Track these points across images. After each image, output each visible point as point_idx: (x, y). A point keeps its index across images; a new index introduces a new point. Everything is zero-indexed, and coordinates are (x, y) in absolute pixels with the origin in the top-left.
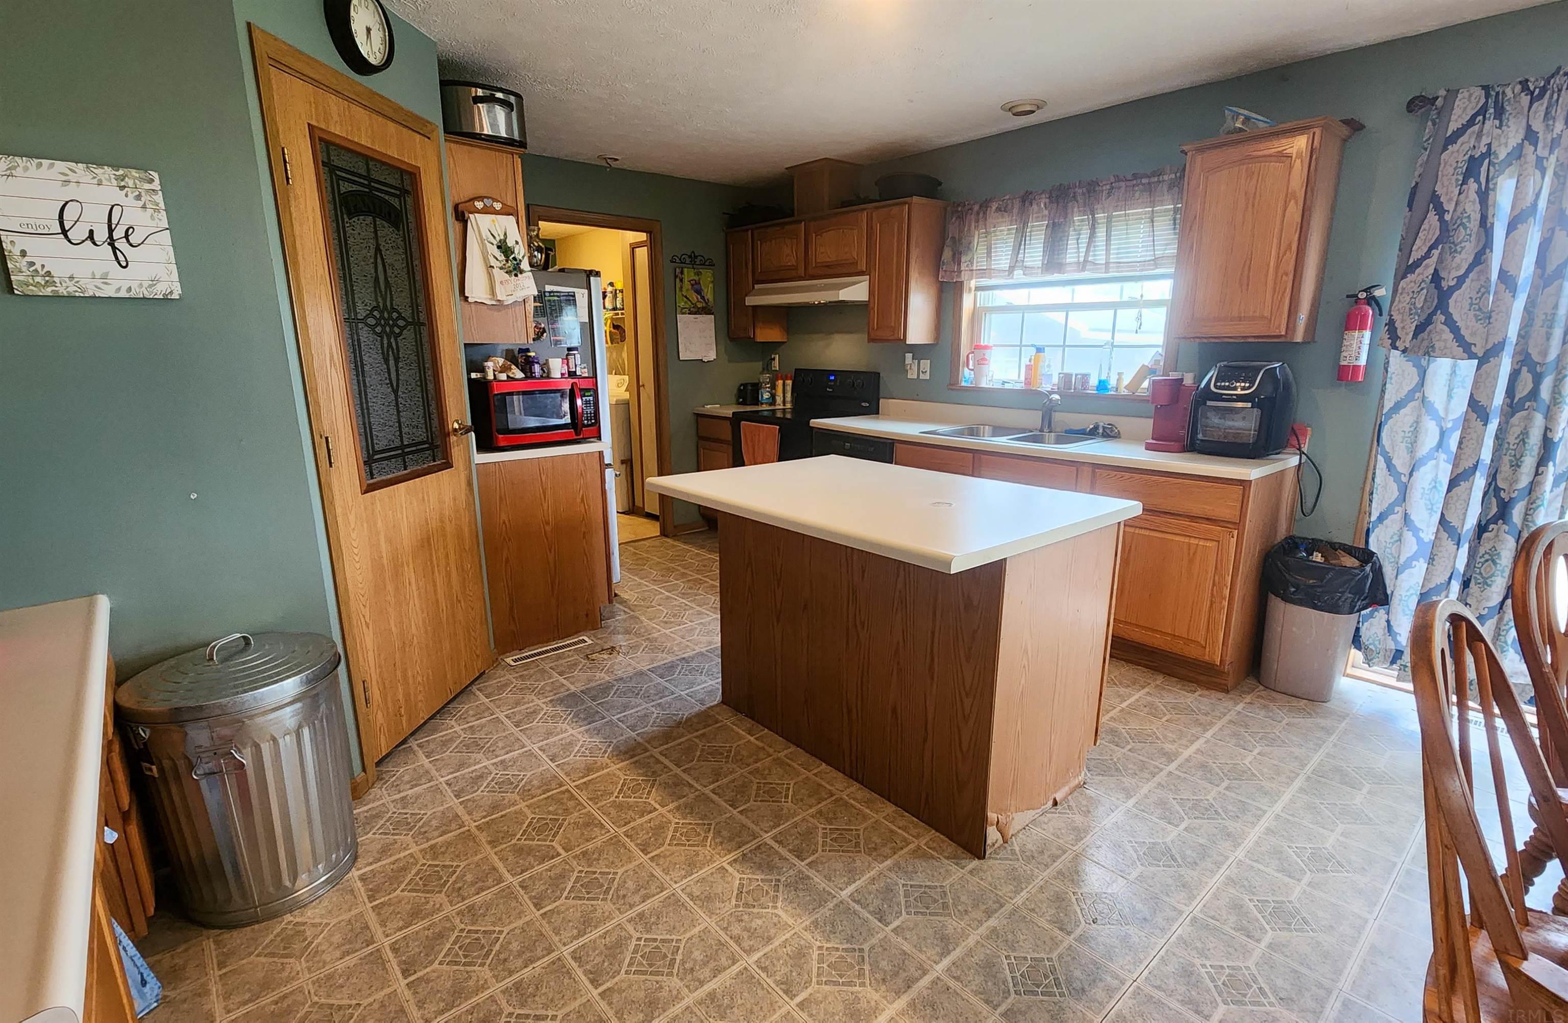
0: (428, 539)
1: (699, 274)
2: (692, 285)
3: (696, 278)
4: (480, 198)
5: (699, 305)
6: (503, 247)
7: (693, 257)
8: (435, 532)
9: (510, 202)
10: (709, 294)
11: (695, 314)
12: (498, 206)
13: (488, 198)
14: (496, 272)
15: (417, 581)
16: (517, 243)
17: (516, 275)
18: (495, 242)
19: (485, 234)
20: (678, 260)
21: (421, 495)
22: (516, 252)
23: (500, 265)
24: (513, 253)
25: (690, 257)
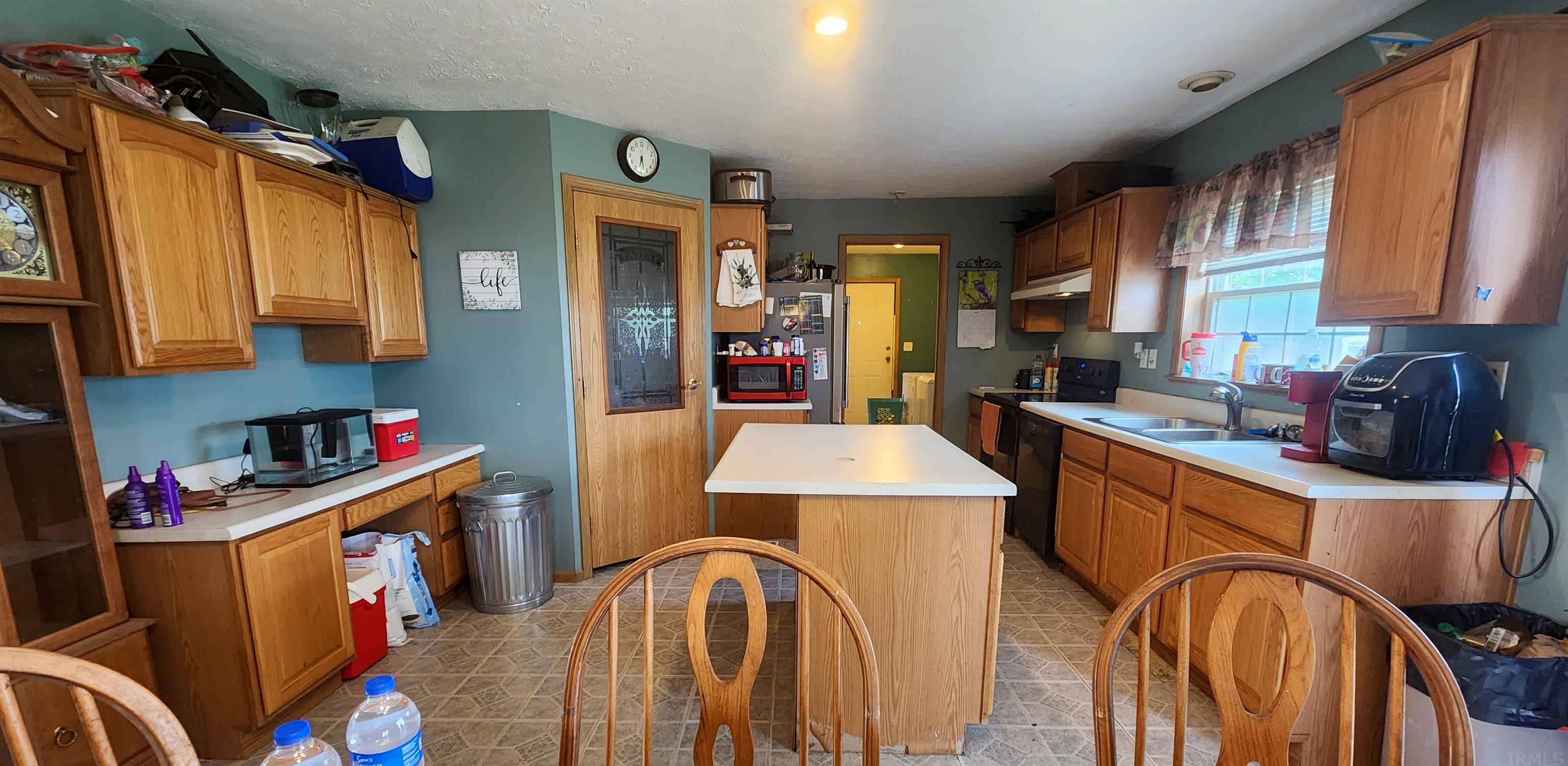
0: (657, 450)
1: (983, 275)
2: (976, 285)
3: (981, 279)
4: (732, 240)
5: (981, 301)
6: (742, 271)
7: (979, 262)
8: (662, 444)
9: (753, 240)
10: (992, 292)
11: (977, 308)
12: (742, 244)
13: (736, 239)
14: (735, 285)
15: (643, 472)
16: (750, 266)
17: (747, 287)
18: (736, 267)
19: (731, 262)
20: (964, 265)
21: (654, 422)
22: (749, 272)
23: (737, 281)
24: (746, 273)
25: (976, 261)
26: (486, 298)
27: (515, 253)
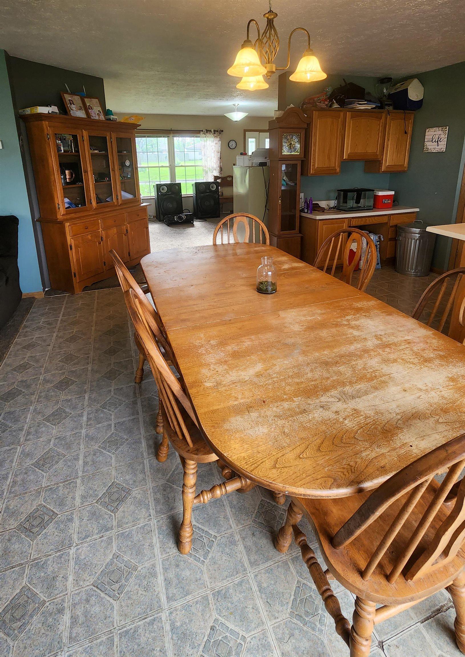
26: (432, 147)
27: (448, 127)
